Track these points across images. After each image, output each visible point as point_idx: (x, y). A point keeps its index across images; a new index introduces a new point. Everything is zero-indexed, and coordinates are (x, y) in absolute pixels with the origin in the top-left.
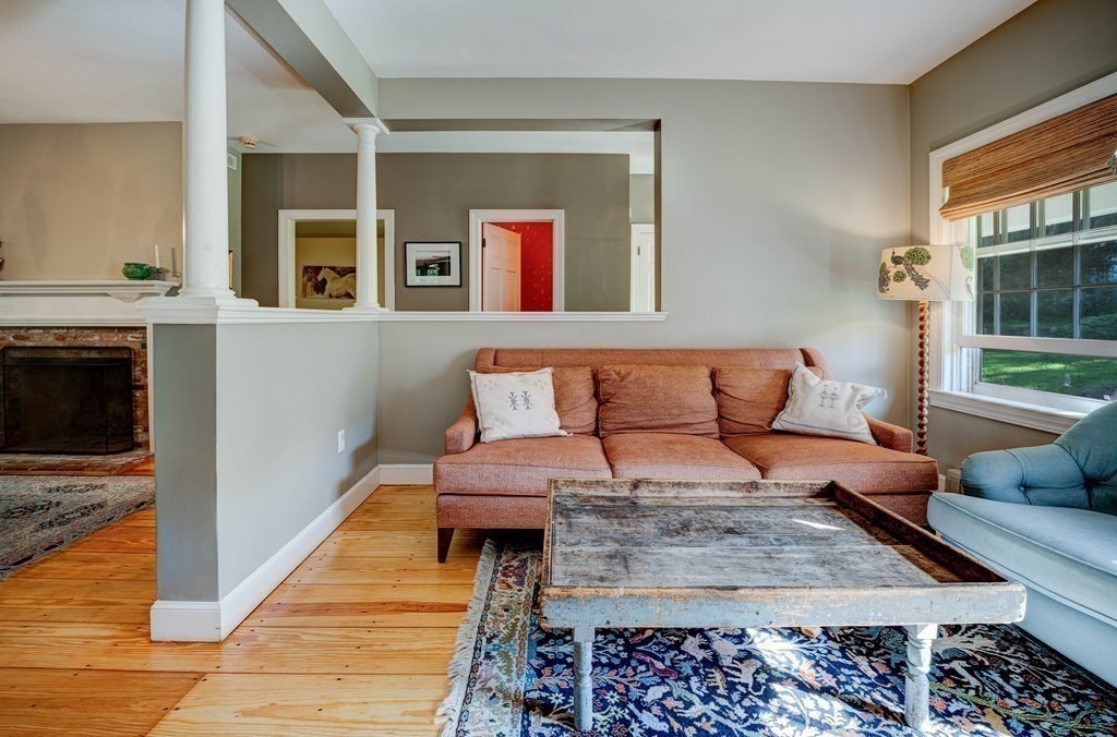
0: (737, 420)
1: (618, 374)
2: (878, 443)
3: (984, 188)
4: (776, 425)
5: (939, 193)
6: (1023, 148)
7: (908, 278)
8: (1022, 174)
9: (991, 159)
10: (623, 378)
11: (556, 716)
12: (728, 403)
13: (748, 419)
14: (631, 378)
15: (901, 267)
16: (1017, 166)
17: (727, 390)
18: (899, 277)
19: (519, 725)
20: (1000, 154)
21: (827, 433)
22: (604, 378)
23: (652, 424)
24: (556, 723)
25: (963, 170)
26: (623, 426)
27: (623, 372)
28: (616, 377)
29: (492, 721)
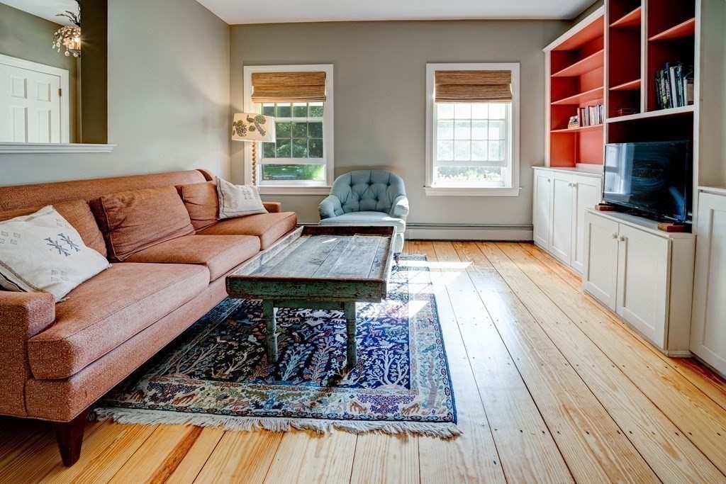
0: (201, 219)
1: (123, 201)
2: (270, 212)
3: (272, 91)
4: (222, 216)
5: (249, 88)
6: (291, 80)
7: (257, 130)
8: (291, 90)
9: (278, 80)
10: (129, 204)
11: (344, 374)
12: (194, 208)
13: (206, 216)
14: (136, 202)
15: (253, 124)
16: (288, 86)
17: (190, 200)
18: (252, 129)
19: (346, 389)
20: (282, 79)
21: (250, 213)
22: (109, 206)
23: (159, 236)
24: (348, 374)
25: (263, 81)
26: (139, 245)
27: (127, 199)
28: (122, 204)
29: (340, 401)
